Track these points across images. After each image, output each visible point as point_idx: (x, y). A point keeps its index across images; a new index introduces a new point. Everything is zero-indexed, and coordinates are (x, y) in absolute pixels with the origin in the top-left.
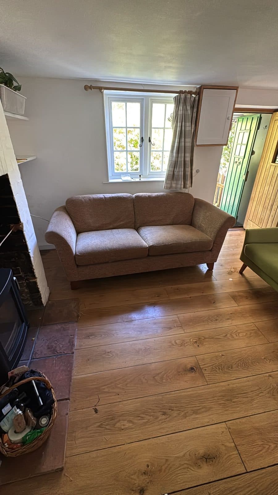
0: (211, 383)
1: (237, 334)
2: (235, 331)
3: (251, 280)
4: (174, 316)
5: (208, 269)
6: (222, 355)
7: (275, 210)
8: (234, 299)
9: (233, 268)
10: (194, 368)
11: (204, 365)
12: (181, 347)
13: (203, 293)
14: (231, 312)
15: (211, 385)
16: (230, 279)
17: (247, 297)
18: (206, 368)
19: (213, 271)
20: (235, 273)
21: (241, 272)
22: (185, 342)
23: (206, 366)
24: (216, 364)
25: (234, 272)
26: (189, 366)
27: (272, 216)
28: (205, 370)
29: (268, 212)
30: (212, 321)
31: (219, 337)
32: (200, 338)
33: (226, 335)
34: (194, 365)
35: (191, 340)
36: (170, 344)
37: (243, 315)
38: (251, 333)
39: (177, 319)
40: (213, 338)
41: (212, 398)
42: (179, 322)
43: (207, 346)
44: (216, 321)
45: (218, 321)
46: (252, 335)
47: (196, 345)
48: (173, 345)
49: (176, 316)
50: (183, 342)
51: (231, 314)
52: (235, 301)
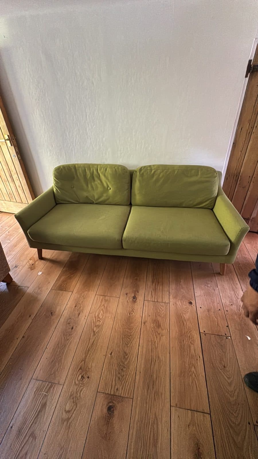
0: (132, 394)
1: (98, 320)
2: (94, 319)
3: (55, 258)
4: (31, 386)
5: (6, 283)
6: (111, 354)
7: (18, 180)
8: (62, 290)
9: (30, 259)
10: (111, 406)
11: (112, 387)
12: (78, 405)
13: (30, 316)
14: (74, 305)
15: (135, 396)
16: (39, 274)
17: (69, 277)
18: (116, 387)
19: (14, 281)
20: (37, 263)
21: (41, 258)
22: (75, 395)
23: (113, 386)
24: (116, 369)
25: (35, 262)
26: (105, 410)
27: (19, 187)
28: (117, 389)
29: (12, 185)
30: (71, 335)
31: (92, 341)
32: (80, 368)
33: (94, 332)
34: (106, 403)
35: (77, 382)
36: (65, 423)
37: (83, 296)
38: (104, 305)
39: (38, 382)
40: (89, 350)
41: (147, 404)
42: (44, 383)
43: (94, 365)
44: (73, 329)
45: (74, 328)
46: (106, 305)
47: (86, 380)
48: (69, 419)
49: (33, 381)
50: (73, 398)
51: (76, 306)
52: (65, 291)
